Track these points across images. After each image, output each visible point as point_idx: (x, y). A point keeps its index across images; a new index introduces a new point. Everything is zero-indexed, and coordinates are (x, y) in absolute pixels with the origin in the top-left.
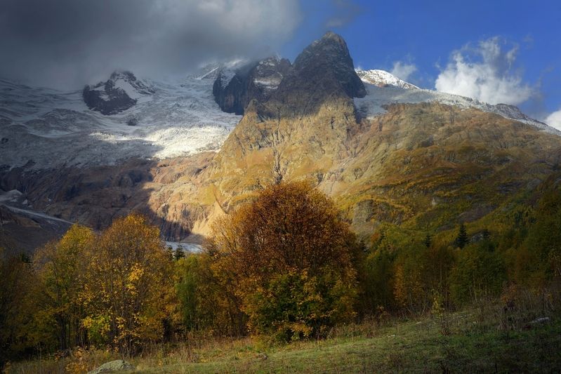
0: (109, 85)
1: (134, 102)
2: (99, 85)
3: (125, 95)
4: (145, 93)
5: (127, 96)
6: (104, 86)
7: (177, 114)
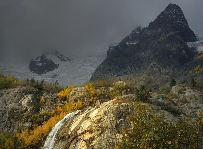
0: (43, 57)
1: (57, 66)
2: (38, 58)
3: (52, 62)
4: (66, 61)
5: (53, 62)
6: (40, 59)
7: (81, 70)
